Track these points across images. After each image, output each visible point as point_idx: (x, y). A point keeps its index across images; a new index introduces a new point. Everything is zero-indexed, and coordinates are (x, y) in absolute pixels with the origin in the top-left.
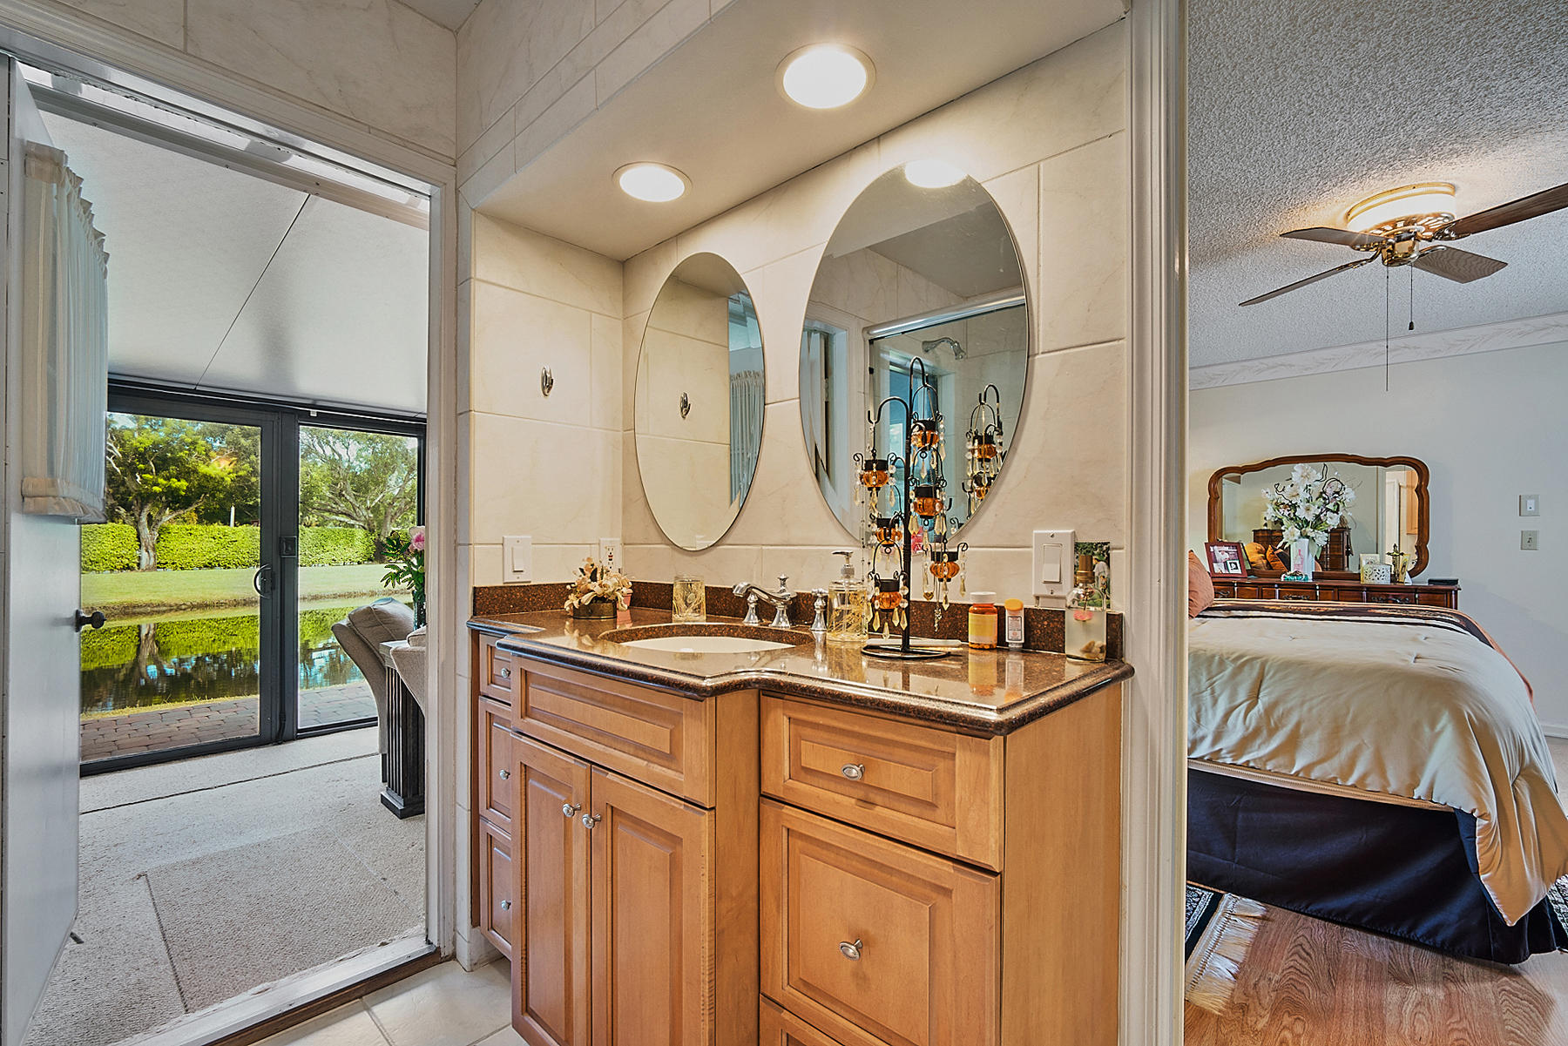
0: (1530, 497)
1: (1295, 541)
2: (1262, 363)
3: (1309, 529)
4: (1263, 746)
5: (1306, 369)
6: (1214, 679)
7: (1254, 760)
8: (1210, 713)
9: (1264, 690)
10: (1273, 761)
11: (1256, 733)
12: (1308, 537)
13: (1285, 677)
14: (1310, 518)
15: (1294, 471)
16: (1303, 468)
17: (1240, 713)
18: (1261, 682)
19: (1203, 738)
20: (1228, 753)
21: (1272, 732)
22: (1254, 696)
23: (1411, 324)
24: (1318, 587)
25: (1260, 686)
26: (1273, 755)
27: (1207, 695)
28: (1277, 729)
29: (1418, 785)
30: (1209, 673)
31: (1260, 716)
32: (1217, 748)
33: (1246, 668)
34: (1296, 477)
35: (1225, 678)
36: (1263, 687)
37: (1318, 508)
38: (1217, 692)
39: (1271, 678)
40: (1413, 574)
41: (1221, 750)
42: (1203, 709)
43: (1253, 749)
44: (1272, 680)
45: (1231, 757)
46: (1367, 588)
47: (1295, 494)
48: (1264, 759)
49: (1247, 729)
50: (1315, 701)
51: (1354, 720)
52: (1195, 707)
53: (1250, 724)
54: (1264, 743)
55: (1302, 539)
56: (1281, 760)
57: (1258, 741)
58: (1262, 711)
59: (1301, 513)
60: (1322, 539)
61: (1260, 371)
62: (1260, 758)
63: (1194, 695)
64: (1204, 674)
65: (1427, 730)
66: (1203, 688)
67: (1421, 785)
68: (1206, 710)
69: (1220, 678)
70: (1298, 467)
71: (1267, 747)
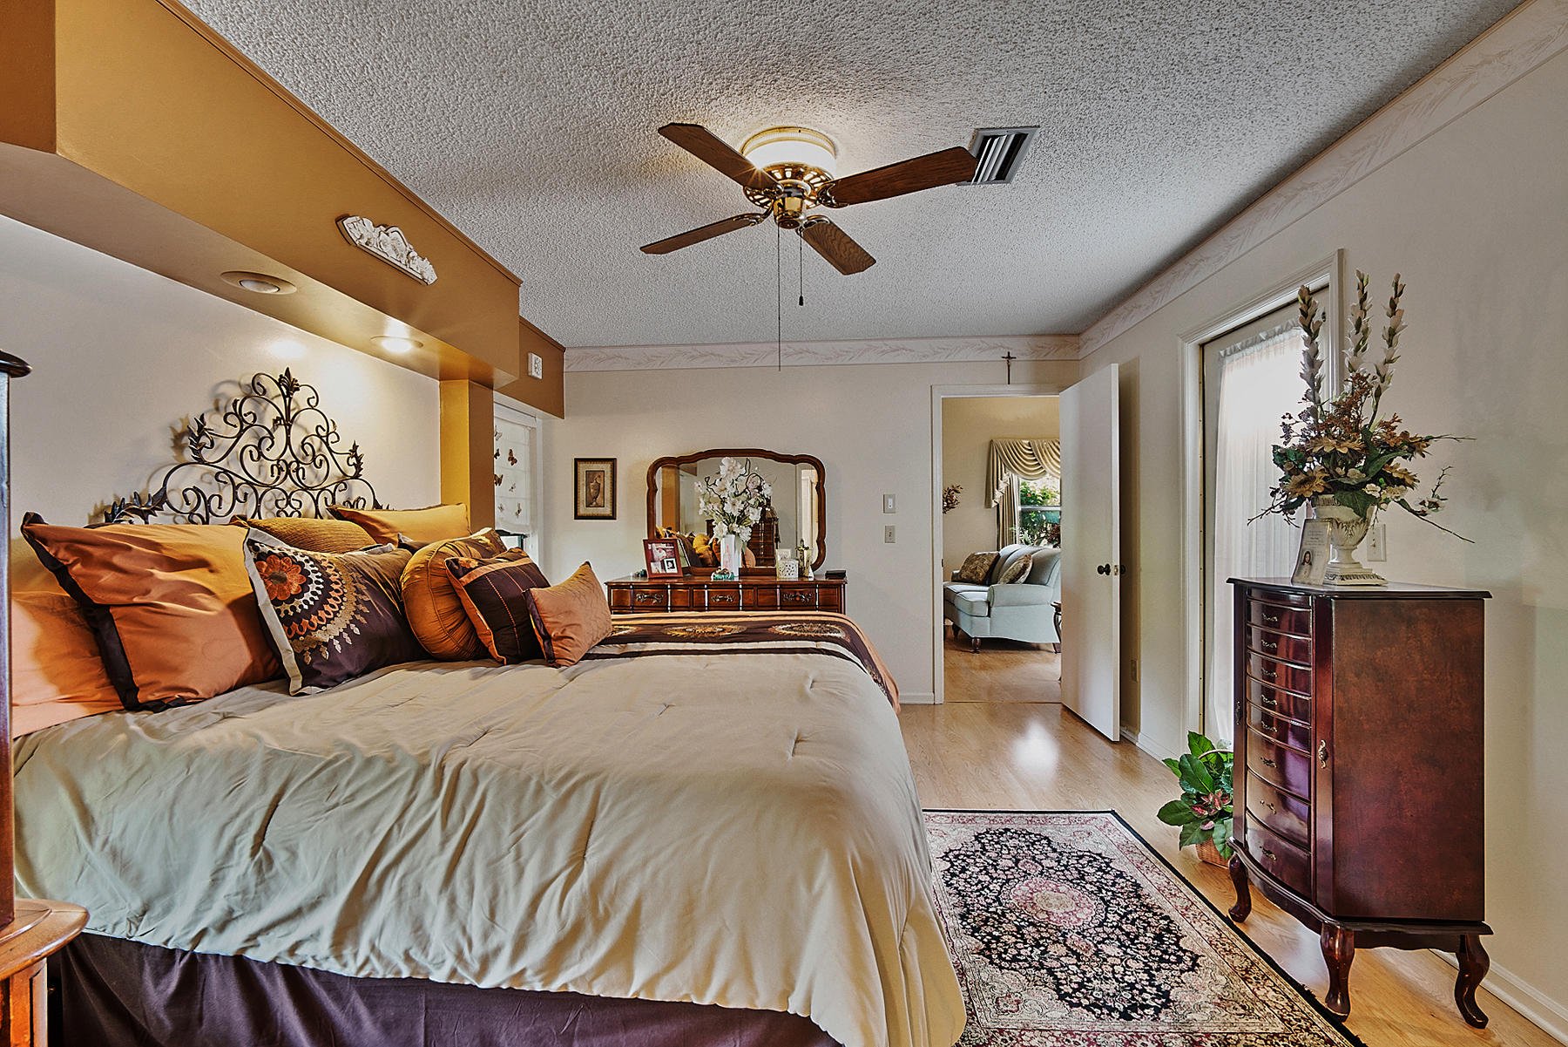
0: (890, 496)
1: (724, 537)
2: (695, 350)
3: (735, 525)
4: (588, 952)
5: (732, 361)
6: (524, 827)
7: (574, 982)
8: (511, 896)
9: (595, 840)
10: (602, 979)
11: (577, 929)
12: (734, 533)
13: (624, 814)
14: (736, 514)
15: (722, 464)
16: (729, 462)
17: (554, 894)
18: (593, 822)
19: (497, 951)
20: (537, 974)
21: (599, 926)
22: (578, 858)
23: (801, 298)
24: (741, 586)
25: (589, 837)
26: (601, 968)
27: (508, 863)
28: (607, 916)
29: (793, 989)
30: (517, 816)
31: (584, 899)
32: (518, 968)
33: (574, 798)
34: (723, 470)
35: (537, 827)
36: (592, 837)
37: (743, 503)
38: (526, 849)
39: (605, 816)
40: (815, 567)
41: (523, 971)
42: (502, 892)
43: (573, 960)
44: (608, 821)
45: (540, 981)
46: (781, 585)
47: (723, 488)
48: (588, 978)
49: (563, 926)
50: (662, 857)
51: (711, 888)
52: (490, 888)
53: (568, 914)
54: (588, 946)
55: (729, 535)
56: (614, 973)
57: (580, 945)
58: (586, 886)
59: (728, 508)
60: (746, 534)
61: (693, 357)
62: (583, 977)
63: (488, 865)
64: (510, 818)
65: (802, 889)
66: (504, 850)
67: (797, 989)
68: (506, 892)
69: (533, 824)
70: (725, 460)
71: (592, 954)
